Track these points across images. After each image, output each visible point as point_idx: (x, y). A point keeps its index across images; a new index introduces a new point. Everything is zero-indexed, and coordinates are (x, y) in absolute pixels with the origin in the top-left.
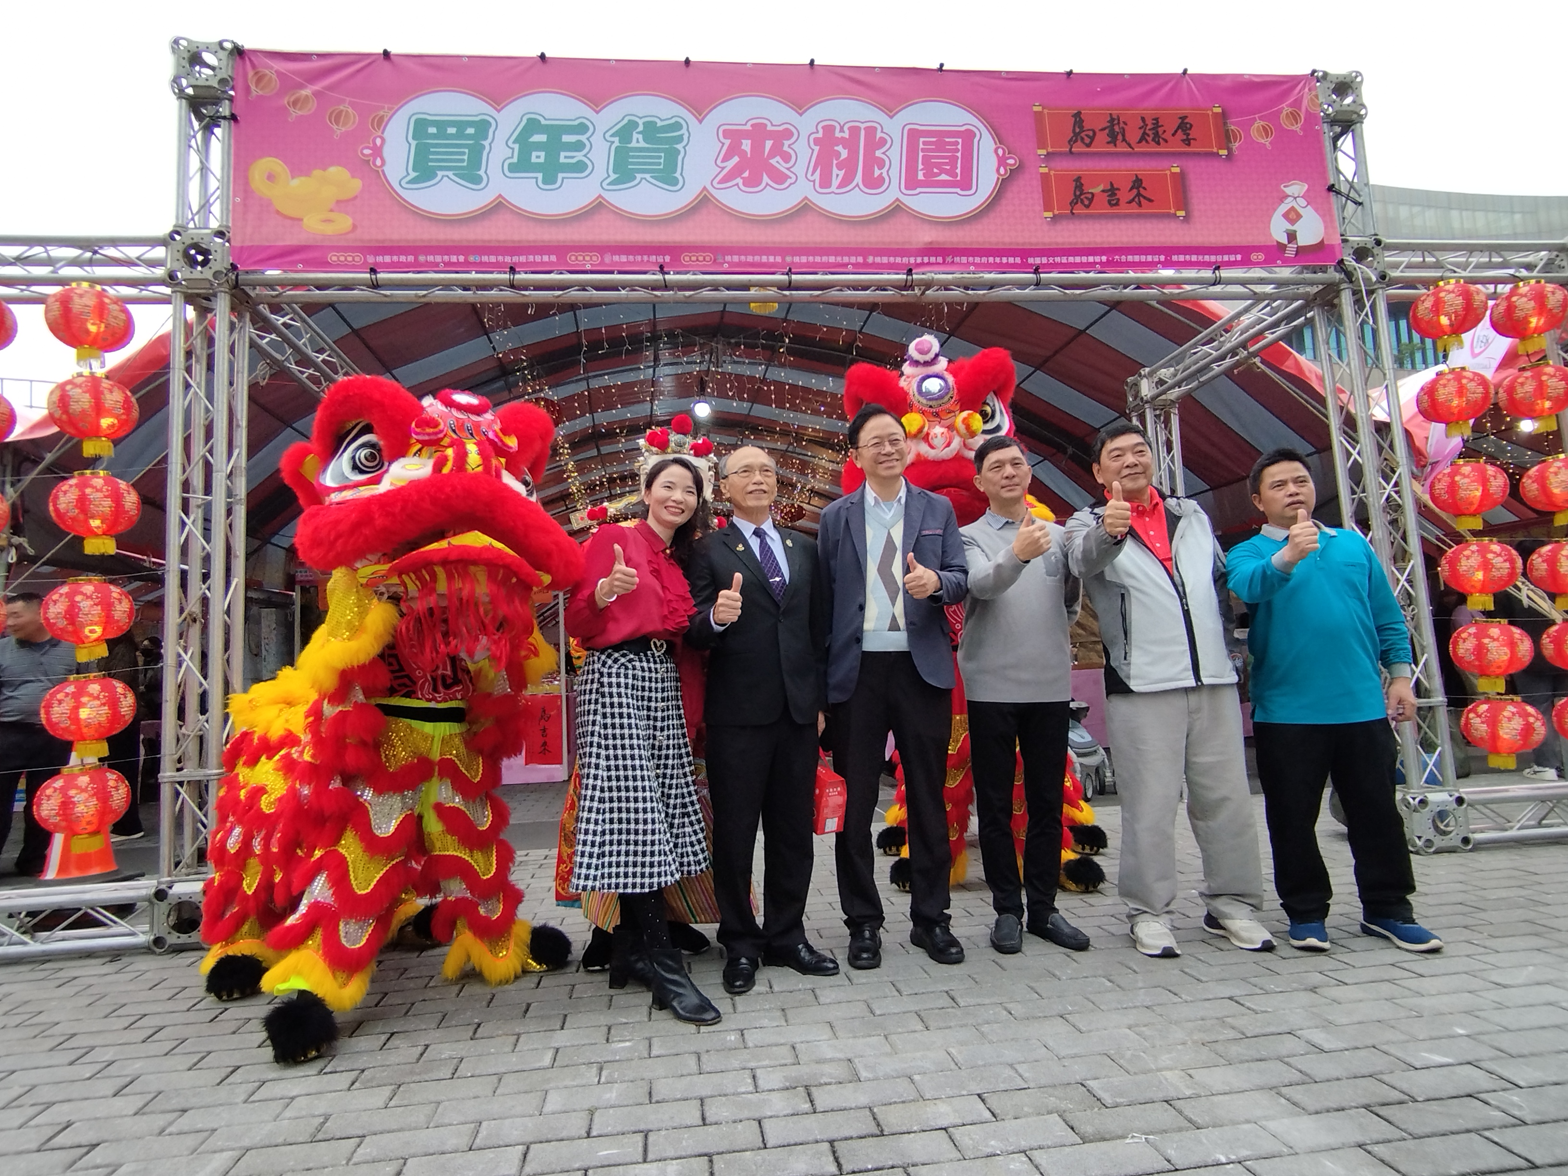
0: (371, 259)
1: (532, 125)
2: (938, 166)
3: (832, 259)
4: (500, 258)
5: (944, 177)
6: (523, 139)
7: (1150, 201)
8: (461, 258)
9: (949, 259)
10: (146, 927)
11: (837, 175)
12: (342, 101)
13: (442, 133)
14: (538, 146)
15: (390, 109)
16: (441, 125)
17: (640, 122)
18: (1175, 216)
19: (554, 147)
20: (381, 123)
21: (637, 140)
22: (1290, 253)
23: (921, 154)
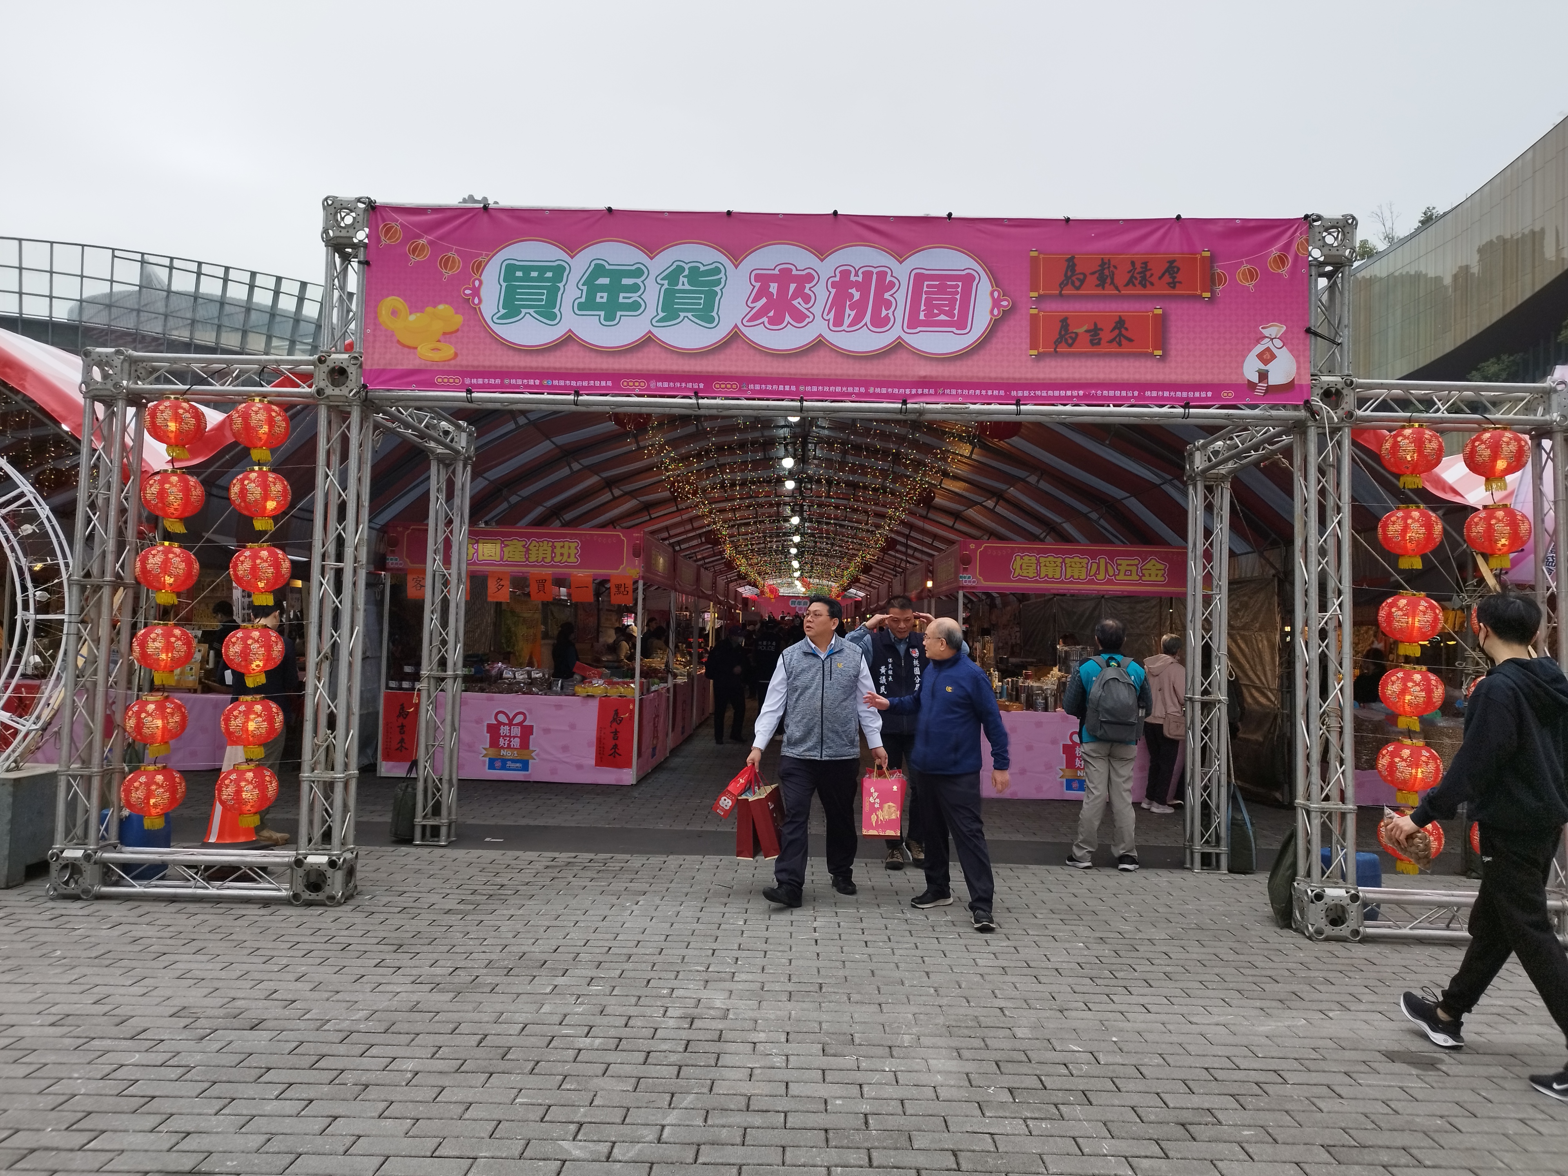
0: (467, 381)
1: (599, 270)
2: (938, 307)
3: (838, 389)
4: (568, 382)
5: (942, 317)
6: (590, 282)
7: (1131, 340)
8: (537, 382)
9: (940, 391)
10: (288, 886)
11: (849, 314)
12: (450, 249)
13: (526, 278)
14: (603, 288)
15: (487, 255)
16: (527, 270)
17: (686, 267)
18: (1152, 355)
19: (615, 289)
20: (479, 268)
21: (683, 283)
22: (1260, 391)
23: (924, 296)
